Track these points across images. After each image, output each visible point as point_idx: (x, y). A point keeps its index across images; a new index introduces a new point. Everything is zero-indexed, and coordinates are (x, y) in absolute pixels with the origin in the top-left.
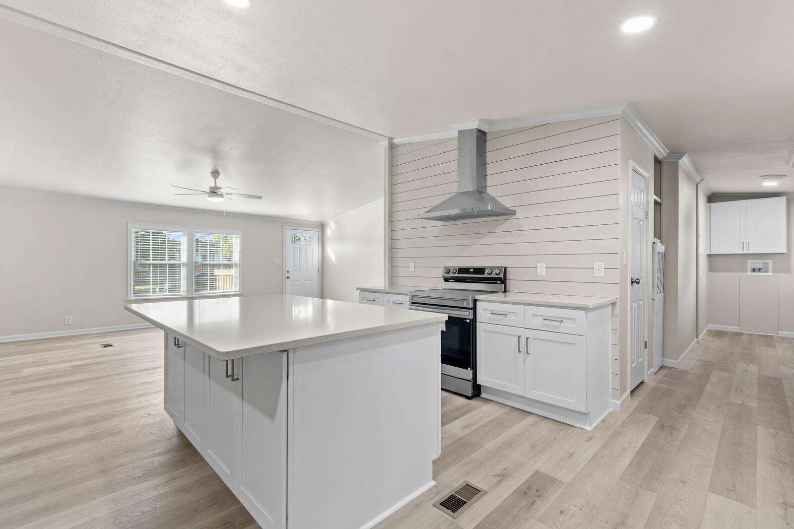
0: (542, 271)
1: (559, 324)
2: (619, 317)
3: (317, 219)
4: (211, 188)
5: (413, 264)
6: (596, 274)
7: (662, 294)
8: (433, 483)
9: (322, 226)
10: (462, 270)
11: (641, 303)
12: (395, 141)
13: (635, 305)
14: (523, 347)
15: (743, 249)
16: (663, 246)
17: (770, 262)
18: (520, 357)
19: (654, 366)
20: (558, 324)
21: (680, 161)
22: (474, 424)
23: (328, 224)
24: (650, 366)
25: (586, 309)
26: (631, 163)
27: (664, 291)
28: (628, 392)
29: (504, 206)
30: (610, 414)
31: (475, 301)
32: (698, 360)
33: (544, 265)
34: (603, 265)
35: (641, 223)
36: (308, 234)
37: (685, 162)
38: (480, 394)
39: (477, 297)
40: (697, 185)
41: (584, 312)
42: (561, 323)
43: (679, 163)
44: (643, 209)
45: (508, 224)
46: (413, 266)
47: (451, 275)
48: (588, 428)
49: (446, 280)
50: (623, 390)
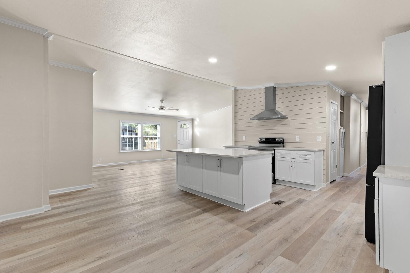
0: (298, 139)
2: (326, 155)
3: (191, 117)
4: (160, 107)
5: (245, 137)
6: (318, 140)
7: (343, 148)
8: (270, 200)
9: (193, 120)
10: (267, 139)
11: (334, 151)
12: (237, 88)
13: (332, 151)
14: (293, 165)
16: (344, 129)
18: (292, 168)
19: (340, 175)
20: (305, 156)
21: (351, 96)
22: (277, 190)
23: (195, 119)
24: (338, 175)
25: (315, 151)
26: (331, 101)
27: (344, 147)
28: (329, 182)
29: (284, 115)
30: (322, 188)
31: (274, 150)
32: (359, 174)
33: (299, 137)
34: (320, 137)
35: (335, 121)
36: (187, 123)
37: (353, 96)
38: (276, 183)
39: (275, 148)
40: (360, 104)
41: (314, 152)
43: (351, 97)
44: (335, 116)
45: (285, 122)
46: (245, 138)
47: (262, 141)
48: (315, 191)
49: (260, 143)
50: (327, 181)
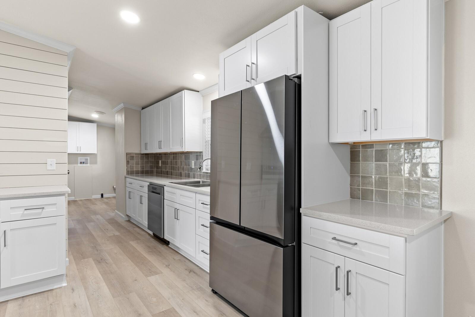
1: (41, 211)
6: (49, 168)
15: (78, 151)
17: (88, 158)
20: (39, 211)
34: (55, 161)
42: (42, 210)
48: (63, 285)
